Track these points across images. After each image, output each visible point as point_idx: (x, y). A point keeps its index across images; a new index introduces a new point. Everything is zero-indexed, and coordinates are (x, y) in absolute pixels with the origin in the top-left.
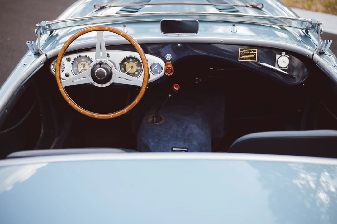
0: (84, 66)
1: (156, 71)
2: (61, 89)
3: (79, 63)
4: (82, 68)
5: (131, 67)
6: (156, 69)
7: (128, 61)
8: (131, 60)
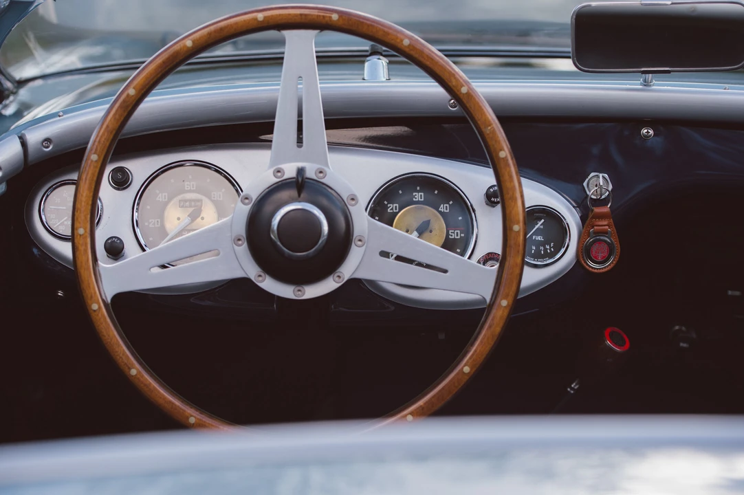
0: (195, 216)
1: (538, 251)
2: (95, 307)
3: (170, 199)
4: (187, 220)
5: (416, 225)
6: (539, 238)
7: (405, 198)
8: (419, 196)
